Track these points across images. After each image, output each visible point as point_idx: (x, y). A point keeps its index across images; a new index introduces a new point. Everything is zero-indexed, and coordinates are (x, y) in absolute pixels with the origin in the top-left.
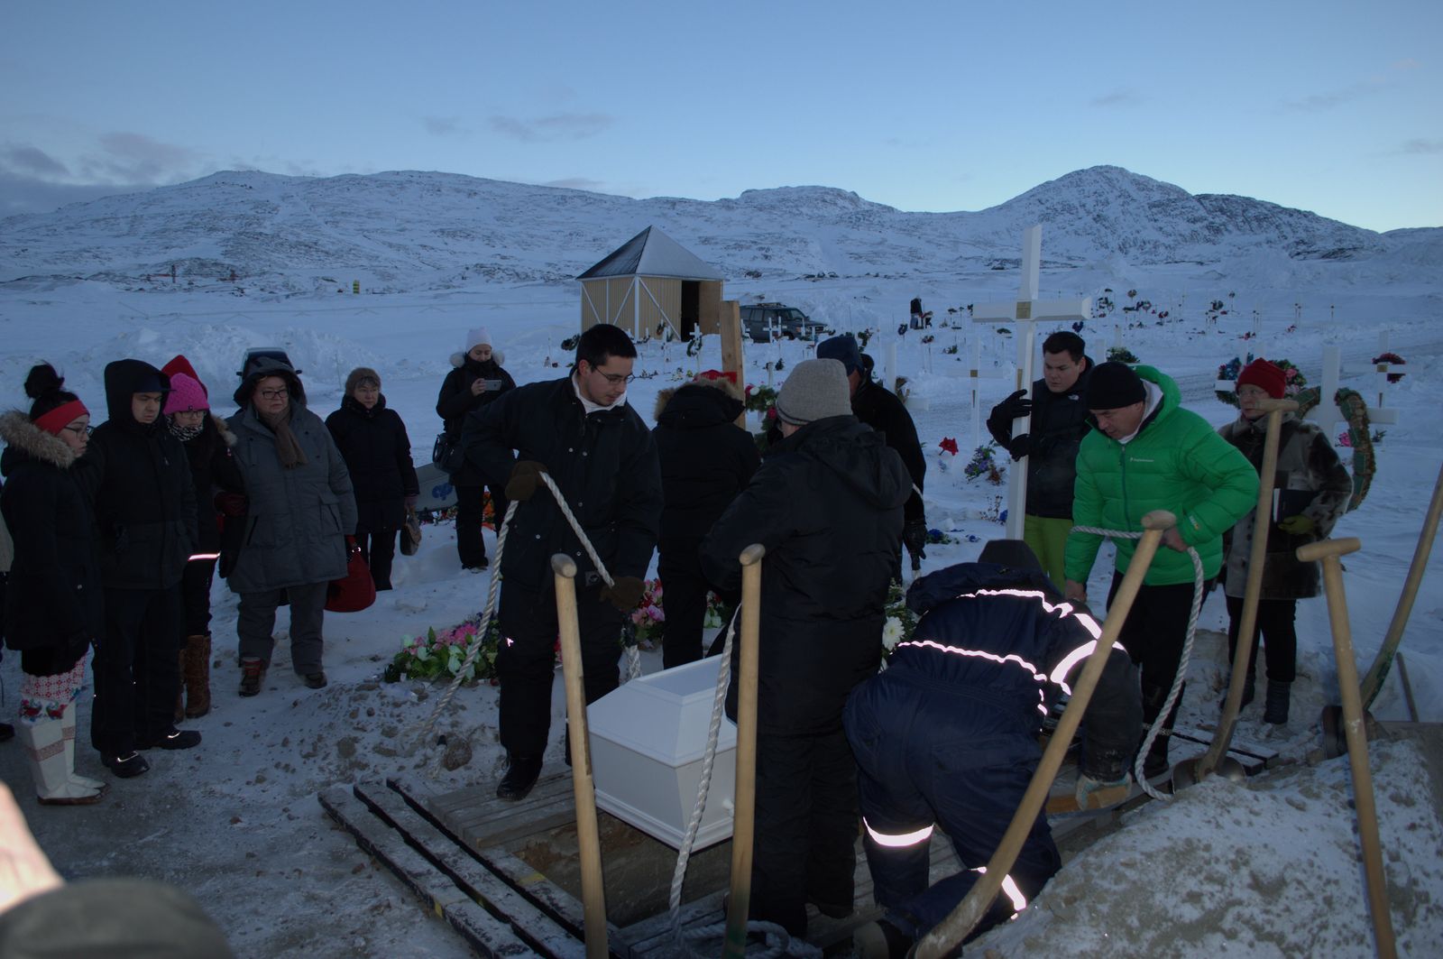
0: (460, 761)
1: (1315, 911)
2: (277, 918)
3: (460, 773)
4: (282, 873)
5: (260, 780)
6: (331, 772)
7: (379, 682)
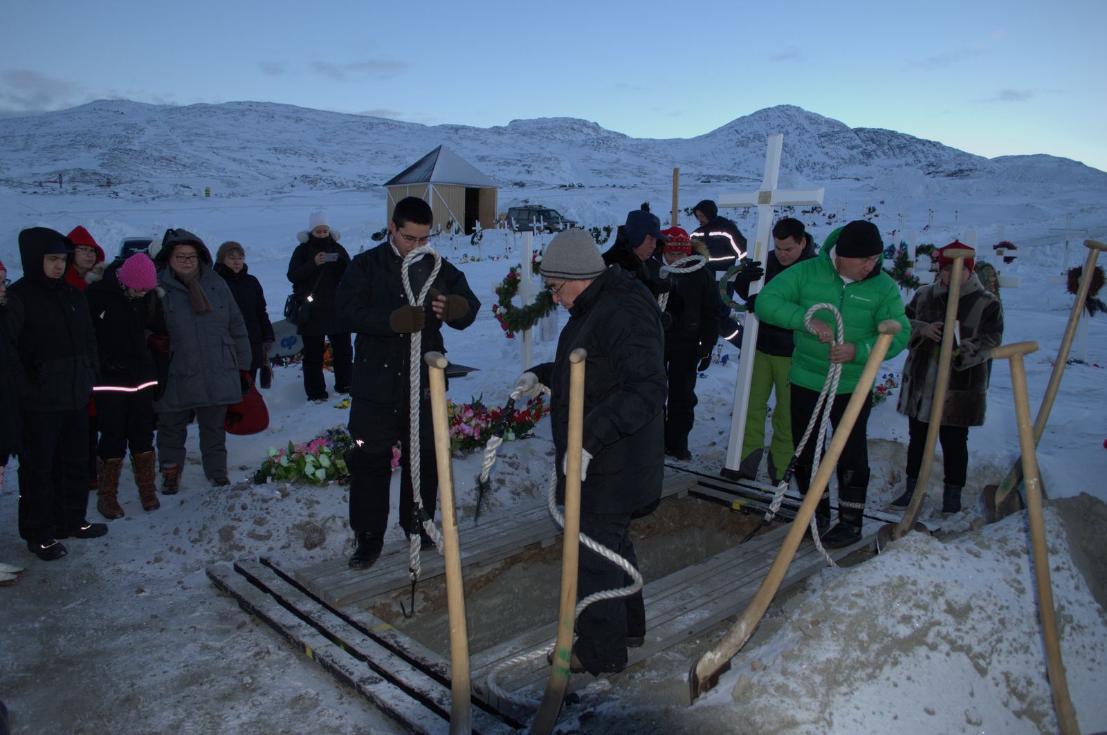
0: (316, 542)
1: (993, 629)
2: (180, 663)
3: (317, 551)
4: (181, 630)
5: (158, 560)
6: (214, 553)
7: (249, 484)
